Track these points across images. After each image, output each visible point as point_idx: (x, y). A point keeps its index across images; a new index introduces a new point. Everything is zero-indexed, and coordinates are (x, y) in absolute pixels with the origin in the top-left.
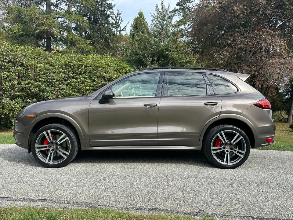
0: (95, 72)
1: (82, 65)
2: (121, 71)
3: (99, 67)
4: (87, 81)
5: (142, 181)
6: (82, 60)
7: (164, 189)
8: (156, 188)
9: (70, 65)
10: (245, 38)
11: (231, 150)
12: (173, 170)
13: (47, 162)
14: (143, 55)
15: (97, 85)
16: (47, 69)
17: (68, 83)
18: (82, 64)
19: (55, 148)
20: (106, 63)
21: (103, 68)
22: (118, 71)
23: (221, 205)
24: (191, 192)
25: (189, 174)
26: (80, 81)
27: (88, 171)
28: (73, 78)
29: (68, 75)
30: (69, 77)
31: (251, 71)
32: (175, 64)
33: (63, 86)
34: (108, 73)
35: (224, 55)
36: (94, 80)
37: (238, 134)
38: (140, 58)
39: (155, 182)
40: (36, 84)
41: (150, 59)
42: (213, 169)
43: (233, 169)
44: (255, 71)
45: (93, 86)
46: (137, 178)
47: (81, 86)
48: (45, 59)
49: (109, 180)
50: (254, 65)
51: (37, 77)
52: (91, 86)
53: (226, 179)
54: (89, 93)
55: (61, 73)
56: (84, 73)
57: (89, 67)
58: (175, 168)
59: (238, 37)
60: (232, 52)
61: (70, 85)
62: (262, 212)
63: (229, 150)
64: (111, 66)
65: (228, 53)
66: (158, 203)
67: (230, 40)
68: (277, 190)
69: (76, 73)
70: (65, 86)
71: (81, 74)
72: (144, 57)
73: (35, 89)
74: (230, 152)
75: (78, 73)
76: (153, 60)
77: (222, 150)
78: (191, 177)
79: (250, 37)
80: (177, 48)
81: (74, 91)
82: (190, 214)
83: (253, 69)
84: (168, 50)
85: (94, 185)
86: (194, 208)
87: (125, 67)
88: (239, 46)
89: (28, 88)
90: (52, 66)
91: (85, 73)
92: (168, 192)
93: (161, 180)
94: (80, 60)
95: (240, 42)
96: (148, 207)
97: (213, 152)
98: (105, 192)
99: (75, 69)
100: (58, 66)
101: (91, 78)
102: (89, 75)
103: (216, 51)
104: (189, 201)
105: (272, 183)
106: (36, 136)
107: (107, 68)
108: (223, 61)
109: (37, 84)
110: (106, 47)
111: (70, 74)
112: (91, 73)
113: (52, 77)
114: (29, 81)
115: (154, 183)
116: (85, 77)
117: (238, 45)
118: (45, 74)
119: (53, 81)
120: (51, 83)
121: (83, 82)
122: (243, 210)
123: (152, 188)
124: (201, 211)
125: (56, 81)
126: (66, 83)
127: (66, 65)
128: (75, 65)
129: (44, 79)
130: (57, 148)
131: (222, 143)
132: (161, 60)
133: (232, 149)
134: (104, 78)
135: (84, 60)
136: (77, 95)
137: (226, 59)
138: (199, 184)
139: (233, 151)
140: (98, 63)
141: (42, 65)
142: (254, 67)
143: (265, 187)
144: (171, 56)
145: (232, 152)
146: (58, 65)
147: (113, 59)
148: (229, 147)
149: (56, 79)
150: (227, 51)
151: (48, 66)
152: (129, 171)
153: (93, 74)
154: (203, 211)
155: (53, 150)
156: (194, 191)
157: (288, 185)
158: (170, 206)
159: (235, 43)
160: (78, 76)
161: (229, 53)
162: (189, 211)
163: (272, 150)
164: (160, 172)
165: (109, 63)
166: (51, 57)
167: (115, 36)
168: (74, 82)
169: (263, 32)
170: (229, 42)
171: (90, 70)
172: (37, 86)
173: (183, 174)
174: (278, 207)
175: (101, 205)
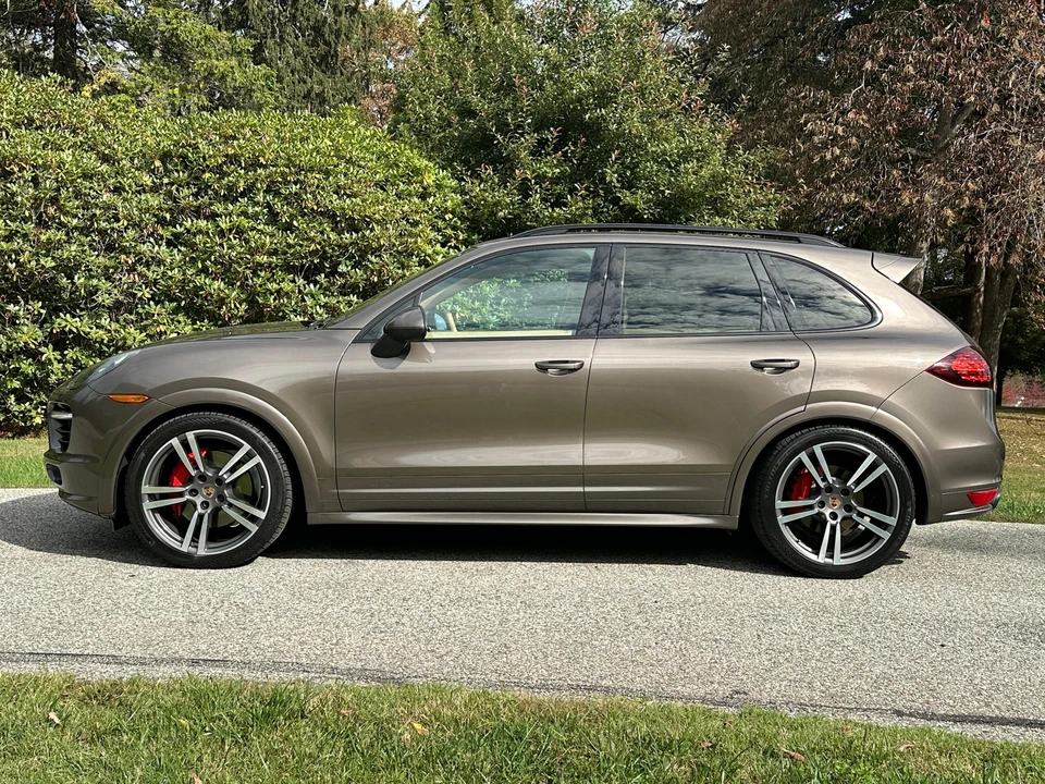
0: (294, 188)
1: (233, 159)
2: (402, 186)
3: (311, 170)
4: (259, 227)
5: (536, 613)
6: (235, 138)
7: (614, 636)
8: (586, 632)
9: (184, 157)
10: (937, 48)
11: (847, 514)
12: (639, 581)
13: (185, 548)
14: (499, 118)
15: (301, 246)
16: (87, 176)
17: (177, 236)
18: (235, 155)
19: (213, 498)
20: (337, 150)
21: (327, 173)
22: (388, 188)
23: (801, 680)
24: (704, 643)
25: (697, 593)
26: (230, 230)
27: (341, 581)
28: (198, 213)
29: (175, 200)
30: (178, 212)
31: (959, 195)
32: (633, 158)
33: (157, 247)
34: (349, 196)
35: (846, 125)
36: (289, 227)
37: (872, 457)
38: (482, 129)
39: (580, 614)
40: (43, 238)
41: (530, 139)
42: (782, 578)
43: (851, 581)
44: (975, 195)
45: (285, 253)
46: (519, 604)
47: (233, 249)
48: (74, 132)
49: (422, 608)
50: (970, 170)
51: (46, 206)
52: (275, 253)
53: (825, 610)
54: (268, 280)
55: (142, 189)
56: (243, 195)
57: (265, 167)
58: (646, 575)
59: (908, 47)
60: (879, 110)
61: (181, 244)
62: (931, 700)
63: (841, 514)
64: (359, 166)
65: (864, 117)
66: (602, 671)
67: (872, 58)
68: (994, 644)
69: (210, 192)
70: (164, 248)
71: (231, 196)
72: (503, 127)
73: (38, 261)
74: (844, 519)
75: (216, 193)
76: (542, 143)
77: (816, 510)
78: (704, 602)
79: (959, 47)
80: (642, 91)
81: (205, 270)
82: (704, 701)
83: (967, 188)
84: (604, 97)
85: (375, 620)
86: (716, 686)
87: (417, 171)
88: (911, 84)
89: (10, 257)
90: (105, 159)
91: (249, 190)
92: (628, 642)
93: (601, 610)
94: (226, 138)
95: (915, 68)
96: (570, 682)
97: (782, 520)
98: (418, 640)
99: (207, 175)
100: (132, 159)
101: (273, 218)
102: (268, 203)
103: (813, 103)
104: (698, 669)
105: (979, 624)
106: (143, 455)
107: (345, 175)
108: (841, 148)
109: (49, 239)
110: (319, 65)
111: (186, 196)
112: (277, 194)
113: (109, 208)
114: (13, 226)
115: (580, 619)
116: (250, 210)
117: (907, 79)
118: (78, 195)
119: (115, 225)
120: (103, 233)
121: (240, 232)
122: (873, 694)
123: (574, 634)
124: (737, 692)
125: (126, 228)
126: (166, 233)
127: (165, 157)
128: (205, 160)
129: (75, 216)
130: (222, 498)
131: (814, 486)
132: (575, 144)
133: (849, 508)
134: (331, 216)
135: (244, 136)
136: (216, 287)
137: (854, 140)
138: (732, 622)
139: (854, 516)
140: (305, 153)
141: (67, 156)
142: (974, 177)
143: (955, 635)
144: (619, 124)
145: (850, 518)
146: (130, 154)
147: (368, 133)
148: (838, 503)
149: (125, 218)
150: (858, 105)
151: (90, 161)
152: (485, 582)
153: (286, 198)
154: (745, 693)
155: (205, 505)
156: (716, 640)
157: (1033, 630)
158: (638, 679)
159: (892, 73)
160: (218, 208)
161: (868, 112)
162: (702, 693)
163: (1009, 521)
164: (595, 585)
165: (351, 152)
166: (100, 119)
167: (360, 14)
168: (200, 232)
169: (1014, 27)
170: (868, 65)
171: (272, 182)
172: (49, 248)
173: (674, 593)
174: (984, 687)
175: (416, 677)
